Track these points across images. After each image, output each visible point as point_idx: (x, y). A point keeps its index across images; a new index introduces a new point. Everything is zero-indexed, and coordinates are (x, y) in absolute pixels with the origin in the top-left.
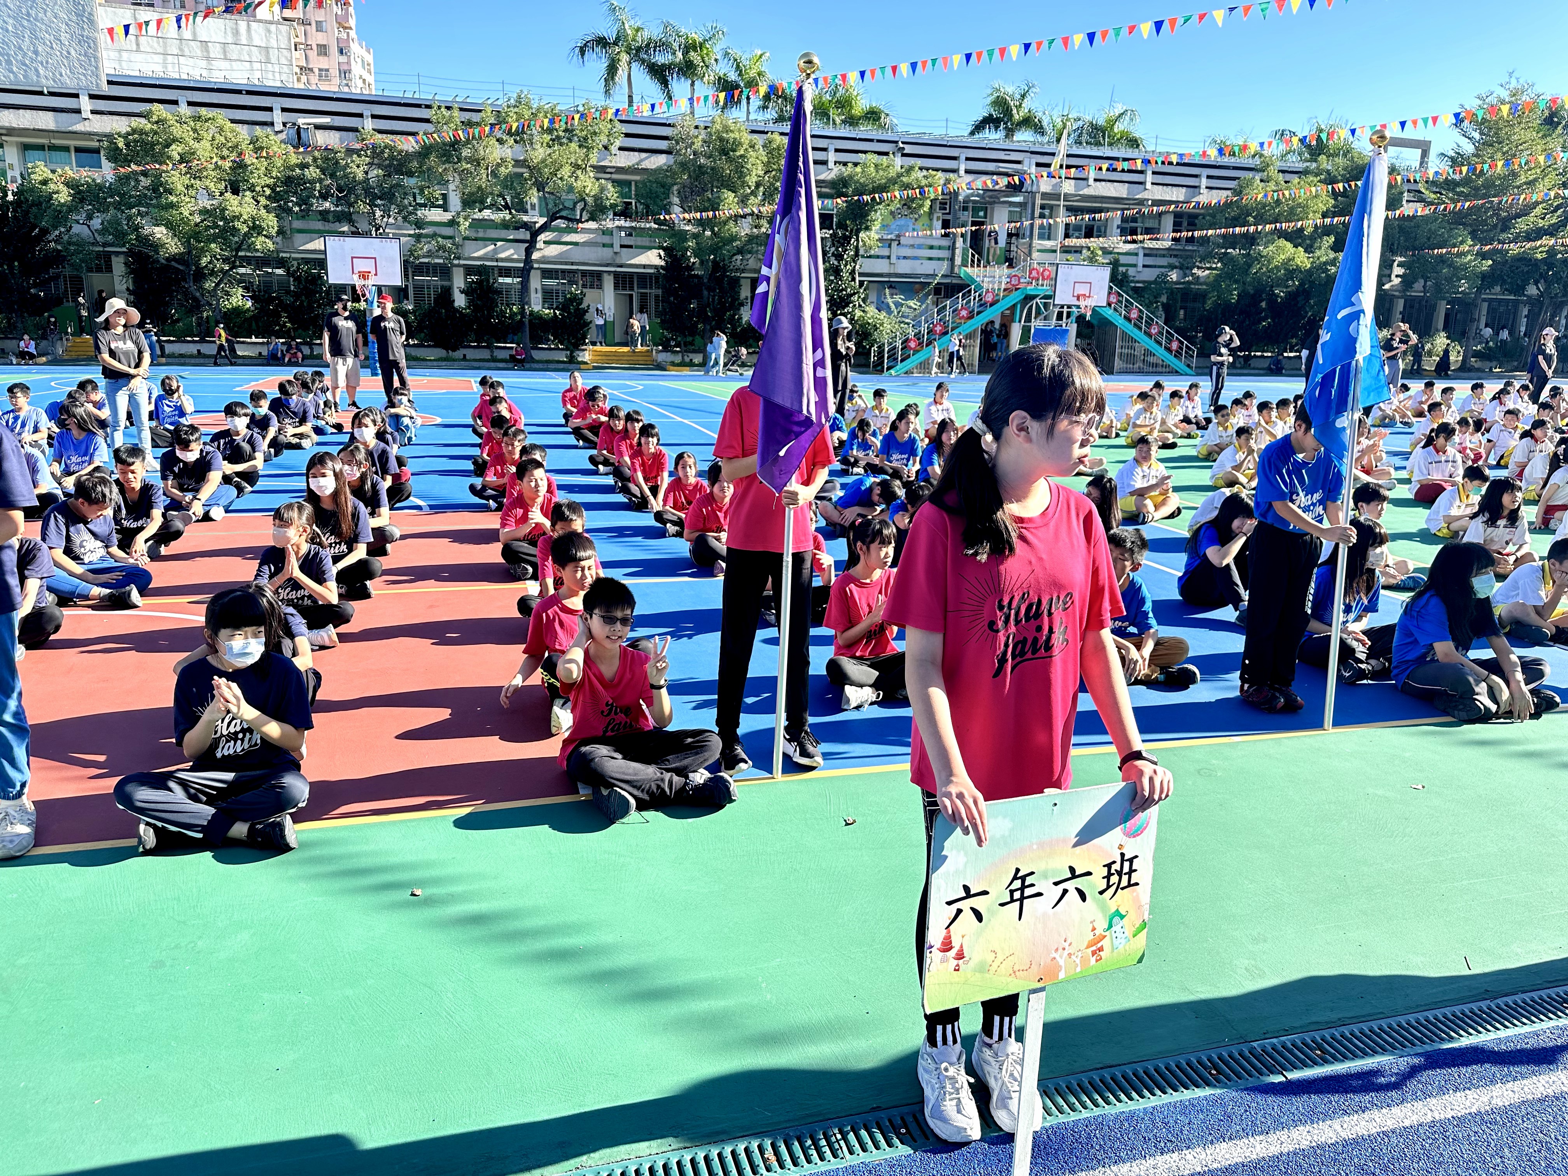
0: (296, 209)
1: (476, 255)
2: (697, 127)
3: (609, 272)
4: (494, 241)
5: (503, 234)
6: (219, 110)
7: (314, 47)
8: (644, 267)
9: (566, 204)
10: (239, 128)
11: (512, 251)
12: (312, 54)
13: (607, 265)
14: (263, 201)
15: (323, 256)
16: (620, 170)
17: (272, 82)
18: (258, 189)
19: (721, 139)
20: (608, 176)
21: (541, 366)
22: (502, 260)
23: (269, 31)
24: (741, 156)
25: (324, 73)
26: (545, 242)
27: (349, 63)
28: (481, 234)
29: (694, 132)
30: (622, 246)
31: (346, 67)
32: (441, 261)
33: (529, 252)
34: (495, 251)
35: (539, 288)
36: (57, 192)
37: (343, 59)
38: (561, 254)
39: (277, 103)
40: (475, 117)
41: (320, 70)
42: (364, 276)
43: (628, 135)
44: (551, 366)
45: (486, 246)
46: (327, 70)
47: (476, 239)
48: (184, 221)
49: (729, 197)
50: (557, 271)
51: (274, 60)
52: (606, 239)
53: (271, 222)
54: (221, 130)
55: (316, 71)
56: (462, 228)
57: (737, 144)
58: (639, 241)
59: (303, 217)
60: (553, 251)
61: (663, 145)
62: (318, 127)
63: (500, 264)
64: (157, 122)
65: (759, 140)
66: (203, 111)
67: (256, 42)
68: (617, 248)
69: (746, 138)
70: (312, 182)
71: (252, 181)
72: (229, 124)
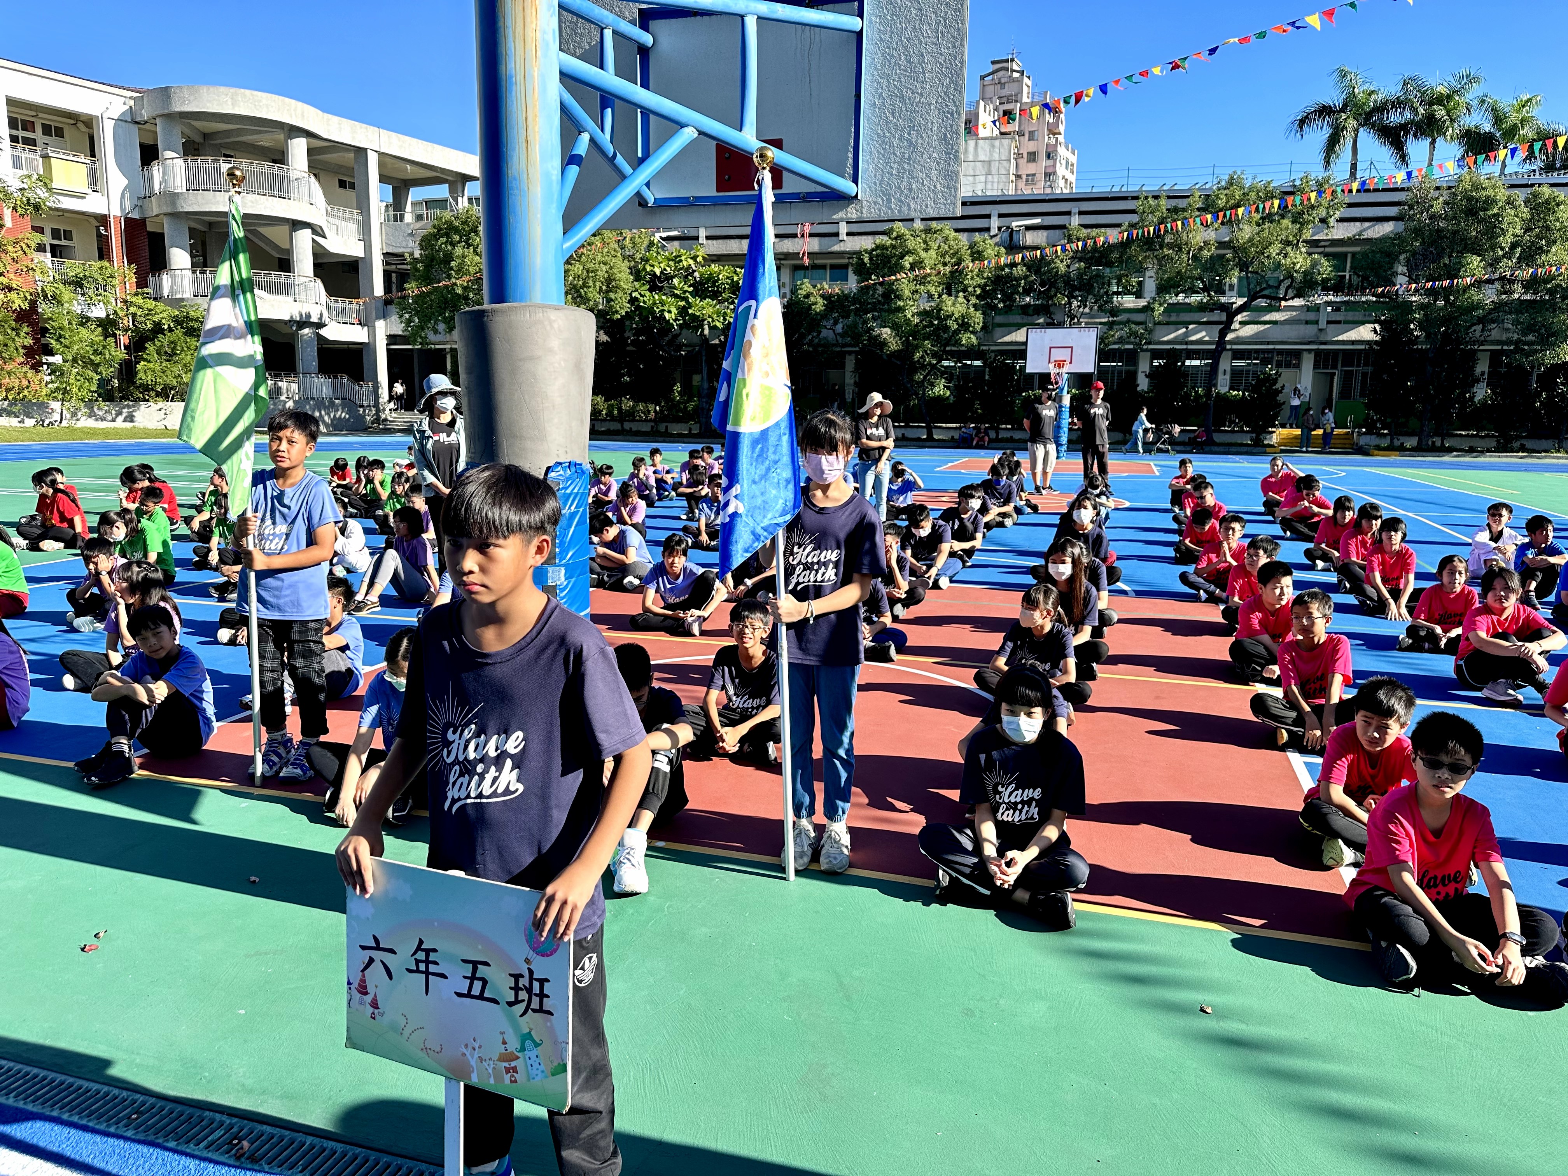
0: (1001, 305)
1: (1165, 339)
2: (1437, 188)
3: (1309, 351)
4: (1186, 324)
5: (1196, 316)
6: (948, 223)
7: (1025, 155)
8: (1353, 342)
9: (1271, 283)
10: (960, 236)
11: (1204, 333)
12: (1023, 162)
13: (1309, 343)
14: (973, 300)
15: (1023, 347)
16: (1334, 243)
17: (993, 192)
18: (970, 289)
19: (1470, 199)
20: (1321, 250)
21: (1221, 449)
22: (1192, 343)
23: (993, 146)
24: (1494, 215)
25: (1031, 179)
26: (1240, 323)
27: (1054, 166)
28: (1173, 318)
29: (1434, 194)
30: (1329, 322)
31: (1050, 170)
32: (1131, 347)
33: (1223, 334)
34: (1186, 334)
35: (1228, 369)
36: (815, 304)
37: (1050, 162)
38: (1257, 334)
39: (994, 210)
40: (1182, 204)
41: (1028, 175)
42: (1059, 364)
43: (1351, 205)
44: (1233, 449)
45: (1178, 330)
46: (1034, 175)
47: (1168, 323)
48: (908, 322)
49: (1475, 261)
50: (1249, 351)
51: (994, 171)
52: (1311, 316)
53: (978, 318)
54: (946, 239)
55: (1024, 177)
56: (1156, 313)
57: (1490, 202)
58: (1351, 316)
59: (1006, 312)
60: (1248, 331)
61: (1393, 211)
62: (1029, 228)
63: (1190, 347)
64: (896, 238)
65: (1521, 195)
66: (934, 225)
67: (982, 157)
68: (1323, 324)
69: (1502, 194)
70: (1018, 279)
71: (966, 282)
72: (953, 234)
